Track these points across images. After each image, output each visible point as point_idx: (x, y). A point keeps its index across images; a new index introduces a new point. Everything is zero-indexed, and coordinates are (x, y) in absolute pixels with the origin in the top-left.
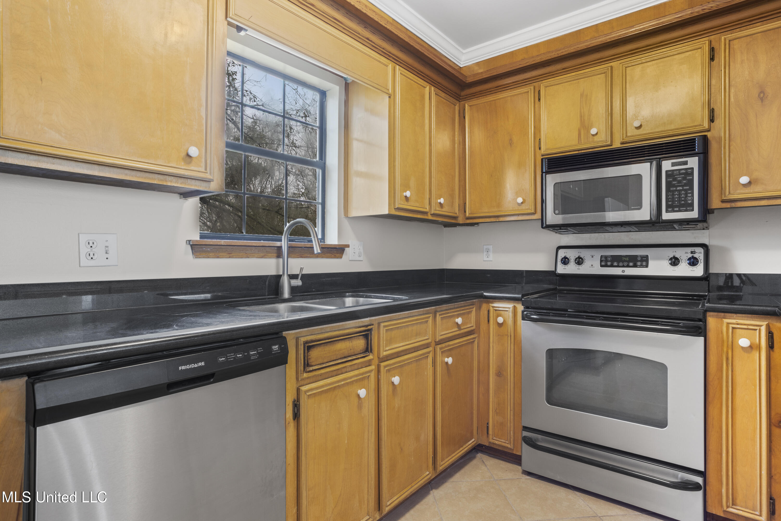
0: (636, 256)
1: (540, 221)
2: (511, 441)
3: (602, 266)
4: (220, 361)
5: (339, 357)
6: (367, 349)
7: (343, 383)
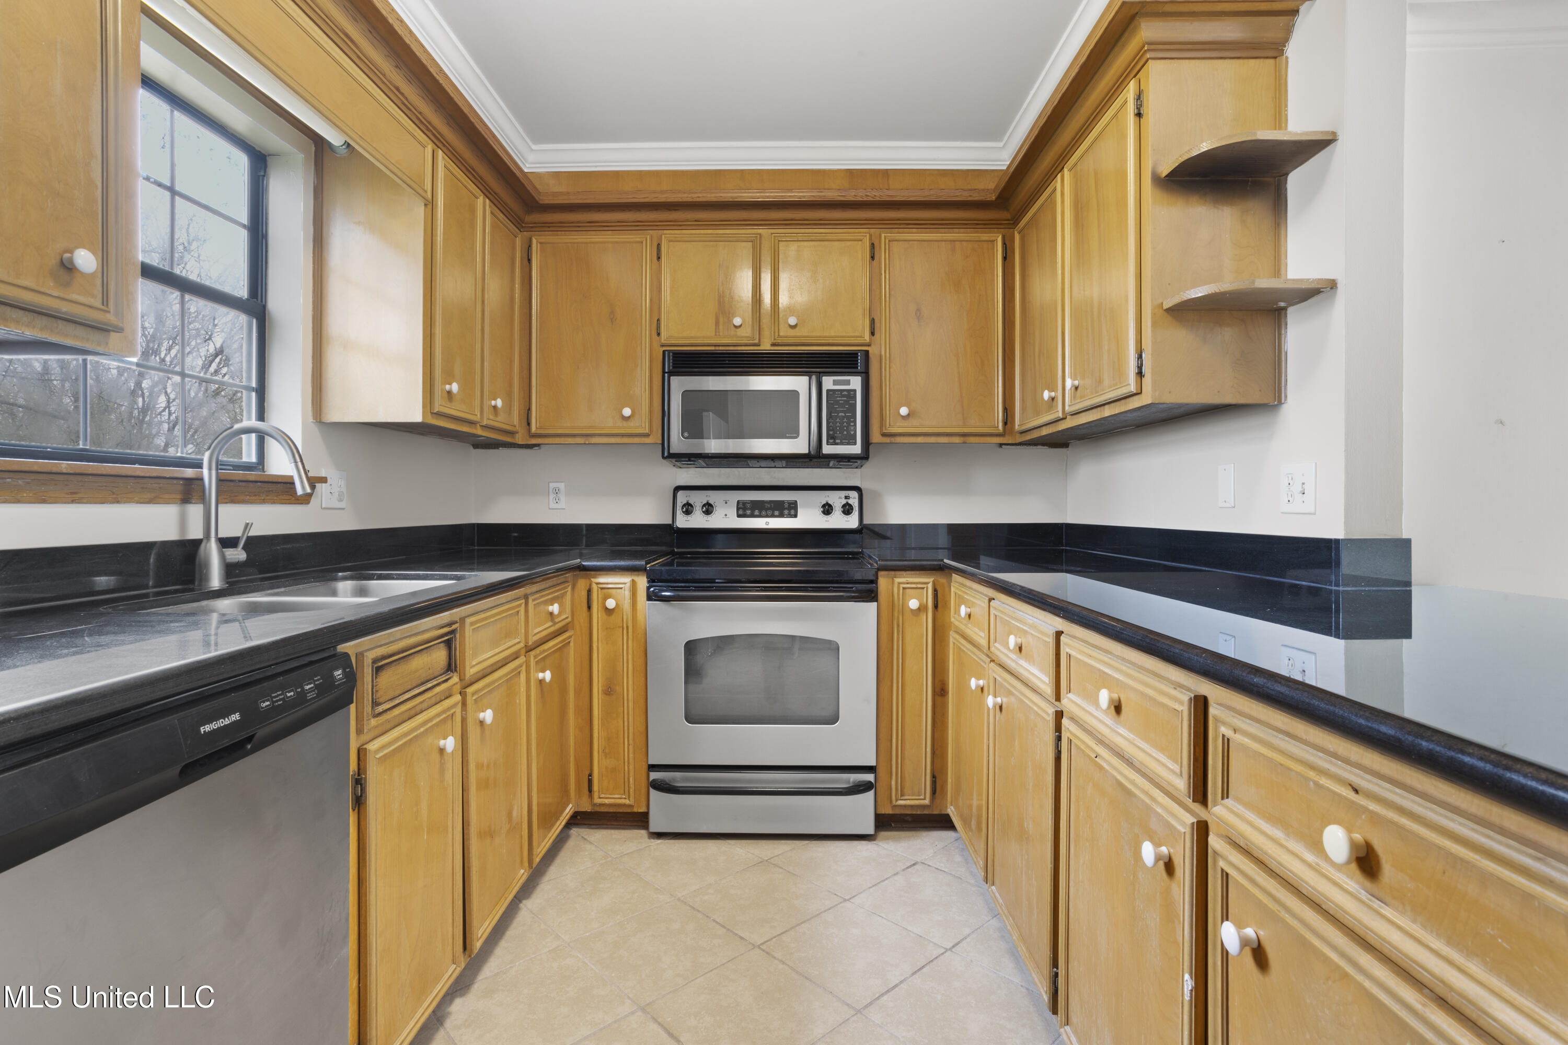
0: (783, 502)
1: (660, 446)
2: (631, 793)
3: (739, 516)
4: (263, 708)
5: (415, 685)
6: (449, 665)
7: (422, 730)
